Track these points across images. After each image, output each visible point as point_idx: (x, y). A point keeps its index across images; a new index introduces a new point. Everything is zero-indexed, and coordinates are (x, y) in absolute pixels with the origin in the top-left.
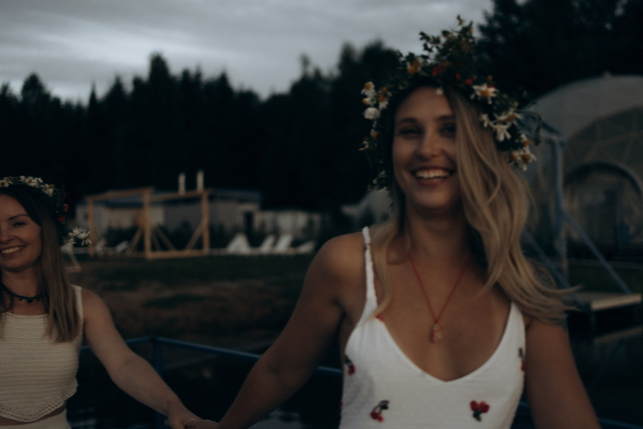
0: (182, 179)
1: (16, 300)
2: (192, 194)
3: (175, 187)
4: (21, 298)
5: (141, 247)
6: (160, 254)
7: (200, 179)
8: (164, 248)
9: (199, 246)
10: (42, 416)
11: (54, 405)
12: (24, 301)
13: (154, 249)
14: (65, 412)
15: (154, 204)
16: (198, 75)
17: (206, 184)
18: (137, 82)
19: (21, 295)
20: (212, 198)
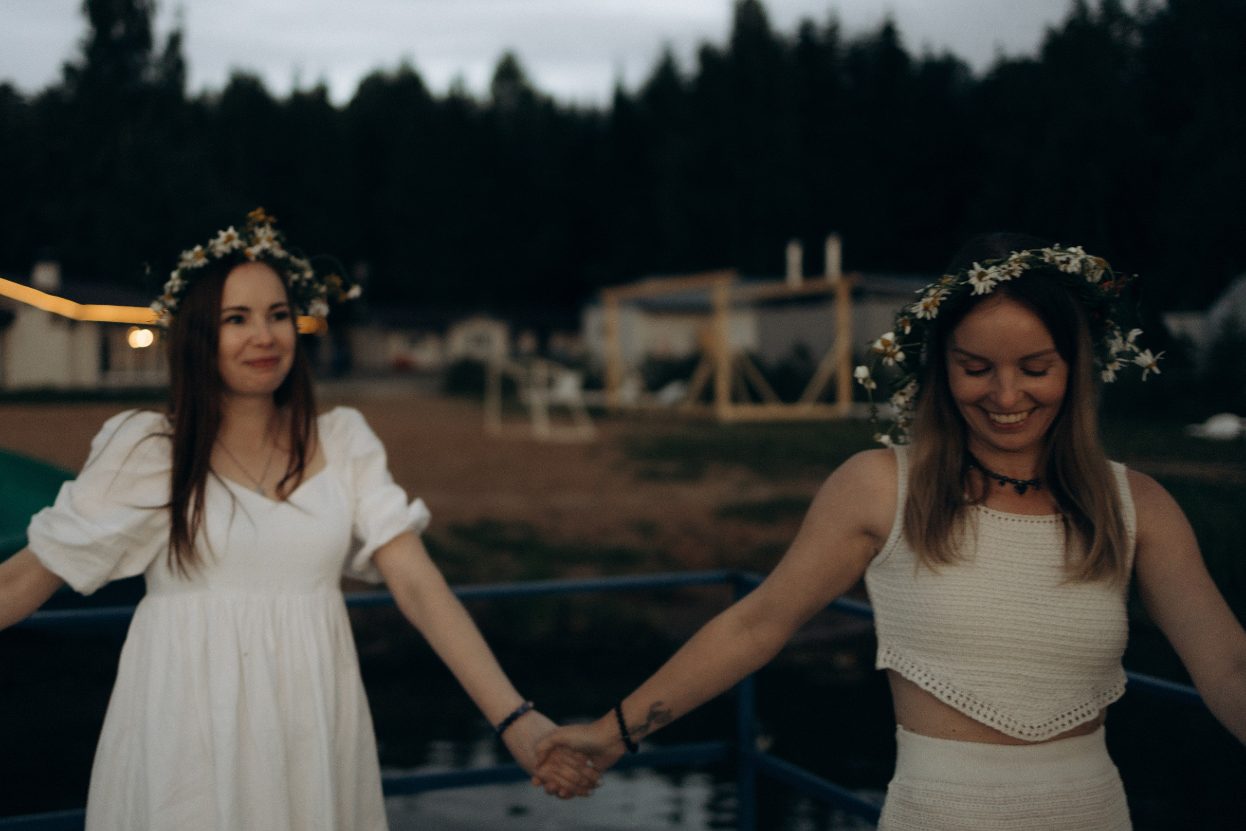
0: (794, 255)
1: (995, 484)
2: (816, 286)
3: (779, 271)
4: (1003, 481)
5: (708, 395)
6: (748, 412)
7: (833, 253)
8: (756, 398)
9: (829, 396)
10: (1055, 733)
11: (1079, 714)
12: (1009, 487)
13: (735, 398)
14: (1101, 732)
15: (737, 306)
16: (833, 30)
17: (847, 265)
18: (707, 55)
19: (1002, 474)
20: (858, 295)
